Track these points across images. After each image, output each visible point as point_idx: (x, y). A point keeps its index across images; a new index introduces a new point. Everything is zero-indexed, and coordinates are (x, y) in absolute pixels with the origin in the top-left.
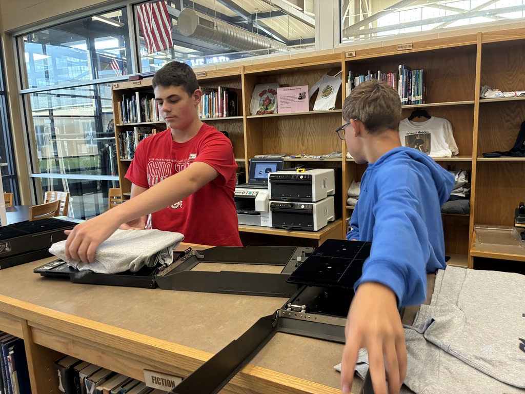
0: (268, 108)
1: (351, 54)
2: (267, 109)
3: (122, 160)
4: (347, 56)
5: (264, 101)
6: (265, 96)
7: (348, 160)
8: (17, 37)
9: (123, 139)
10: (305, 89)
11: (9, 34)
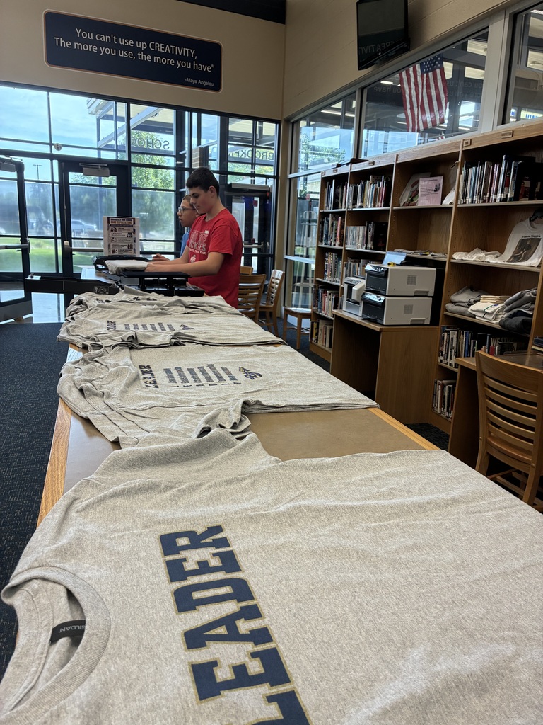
0: (414, 199)
1: (467, 143)
2: (412, 200)
4: (464, 145)
5: (413, 192)
6: (414, 188)
7: (452, 261)
8: (293, 123)
9: (323, 225)
10: (440, 180)
11: (288, 121)
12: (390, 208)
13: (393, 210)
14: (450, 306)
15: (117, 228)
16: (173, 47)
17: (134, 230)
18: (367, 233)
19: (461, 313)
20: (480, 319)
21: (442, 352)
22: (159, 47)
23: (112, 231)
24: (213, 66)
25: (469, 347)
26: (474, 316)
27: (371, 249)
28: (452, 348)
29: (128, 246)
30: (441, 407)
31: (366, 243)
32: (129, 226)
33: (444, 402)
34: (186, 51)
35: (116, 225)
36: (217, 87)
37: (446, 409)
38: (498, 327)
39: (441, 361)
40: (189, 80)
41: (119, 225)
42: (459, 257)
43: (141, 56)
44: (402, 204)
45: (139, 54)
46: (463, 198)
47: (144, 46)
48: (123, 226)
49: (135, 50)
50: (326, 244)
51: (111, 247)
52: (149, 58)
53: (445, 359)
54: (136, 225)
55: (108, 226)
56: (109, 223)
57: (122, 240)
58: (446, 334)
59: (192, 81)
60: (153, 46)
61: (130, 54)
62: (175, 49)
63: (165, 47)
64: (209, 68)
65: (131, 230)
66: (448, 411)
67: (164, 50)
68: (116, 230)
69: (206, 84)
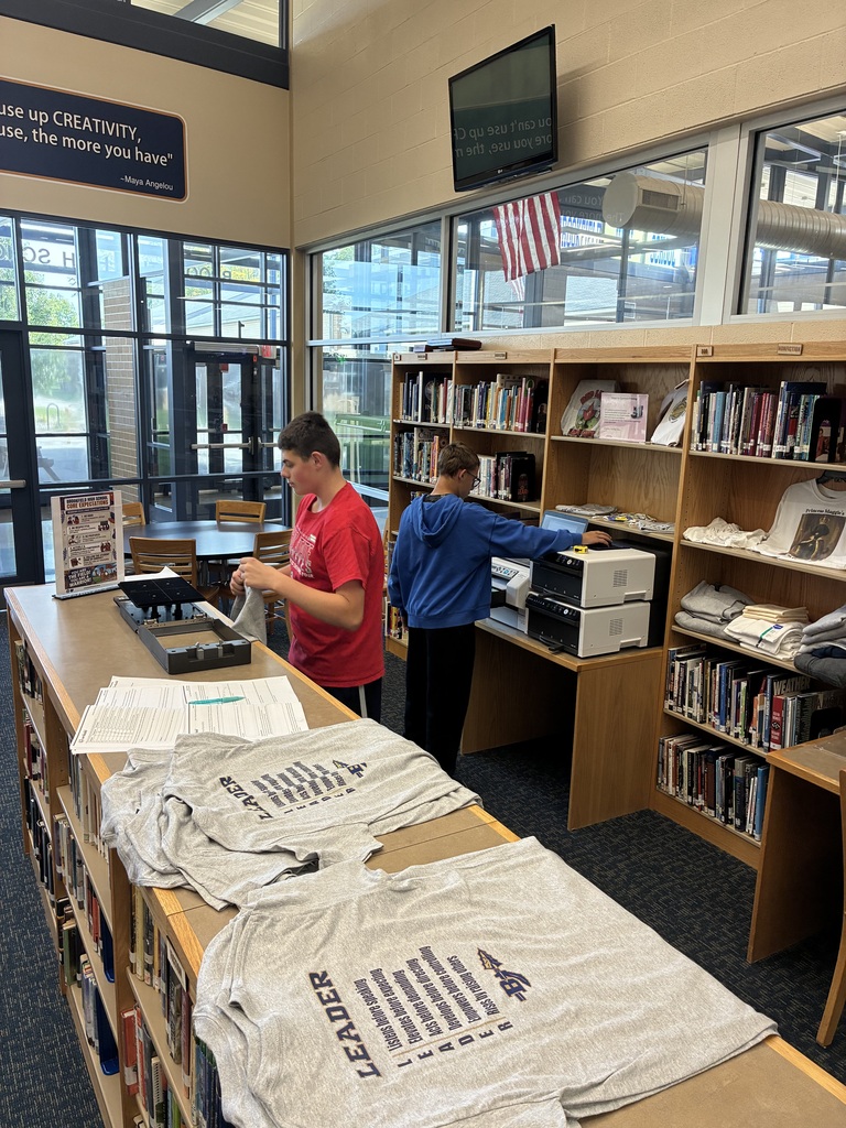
0: (589, 424)
1: (705, 352)
2: (586, 426)
3: (395, 478)
4: (700, 354)
5: (585, 411)
6: (589, 403)
7: (684, 542)
8: (312, 255)
9: (400, 444)
10: (642, 400)
11: (302, 251)
12: (546, 436)
13: (551, 441)
14: (682, 617)
15: (79, 516)
16: (97, 121)
17: (112, 515)
18: (497, 471)
19: (709, 634)
20: (748, 647)
21: (672, 693)
22: (70, 120)
23: (70, 523)
24: (170, 156)
25: (729, 693)
26: (738, 642)
27: (506, 499)
28: (693, 689)
29: (102, 547)
30: (674, 785)
31: (497, 487)
32: (103, 509)
33: (681, 776)
34: (121, 128)
35: (78, 512)
36: (179, 192)
37: (685, 791)
38: (791, 666)
39: (671, 707)
40: (128, 179)
41: (84, 511)
42: (696, 536)
43: (39, 135)
44: (566, 431)
45: (34, 132)
46: (701, 441)
47: (44, 119)
48: (90, 510)
49: (27, 125)
50: (408, 477)
51: (69, 554)
52: (53, 139)
53: (677, 706)
54: (115, 505)
55: (63, 517)
56: (63, 508)
57: (90, 537)
58: (677, 664)
59: (134, 181)
60: (60, 118)
61: (18, 132)
62: (100, 124)
63: (82, 120)
64: (163, 160)
65: (106, 515)
66: (690, 793)
67: (81, 125)
68: (77, 521)
69: (159, 186)
